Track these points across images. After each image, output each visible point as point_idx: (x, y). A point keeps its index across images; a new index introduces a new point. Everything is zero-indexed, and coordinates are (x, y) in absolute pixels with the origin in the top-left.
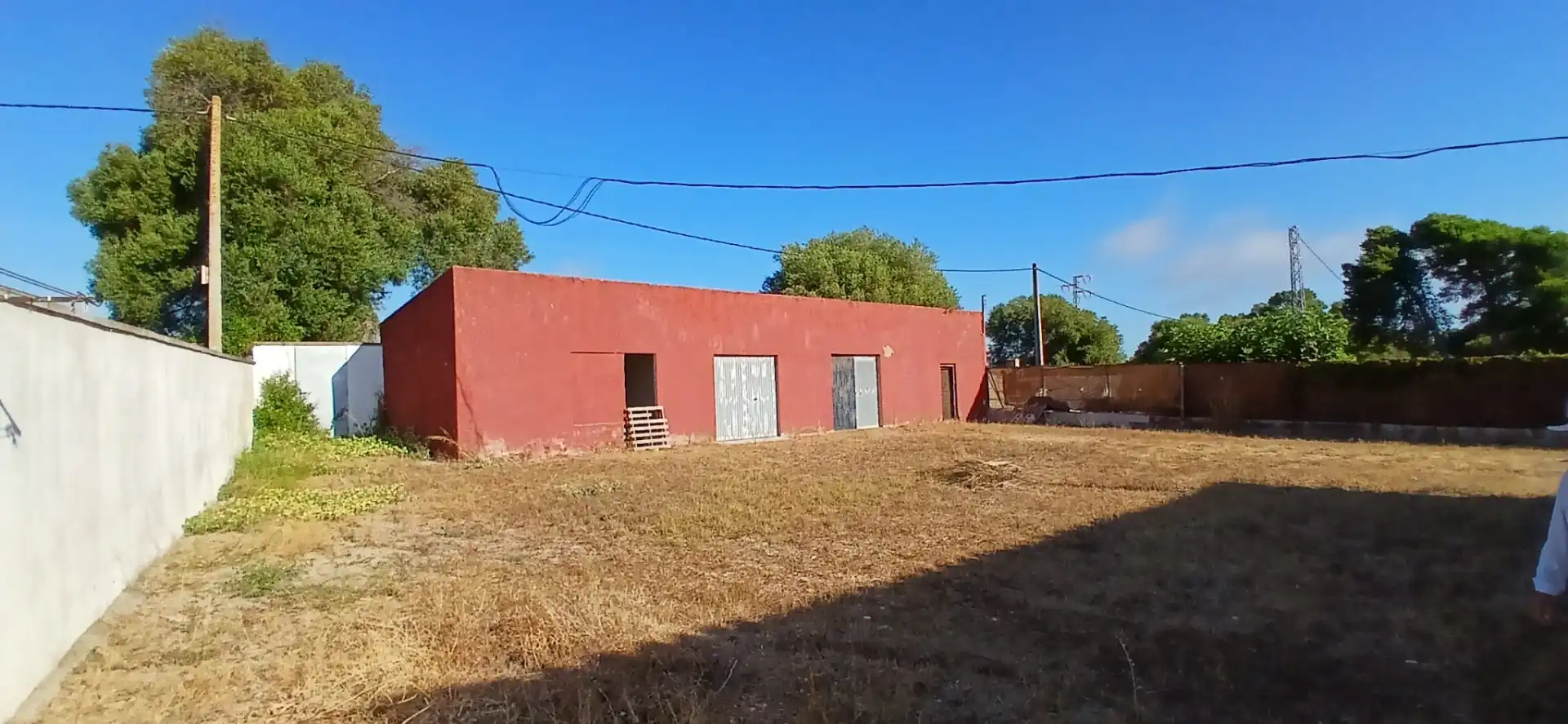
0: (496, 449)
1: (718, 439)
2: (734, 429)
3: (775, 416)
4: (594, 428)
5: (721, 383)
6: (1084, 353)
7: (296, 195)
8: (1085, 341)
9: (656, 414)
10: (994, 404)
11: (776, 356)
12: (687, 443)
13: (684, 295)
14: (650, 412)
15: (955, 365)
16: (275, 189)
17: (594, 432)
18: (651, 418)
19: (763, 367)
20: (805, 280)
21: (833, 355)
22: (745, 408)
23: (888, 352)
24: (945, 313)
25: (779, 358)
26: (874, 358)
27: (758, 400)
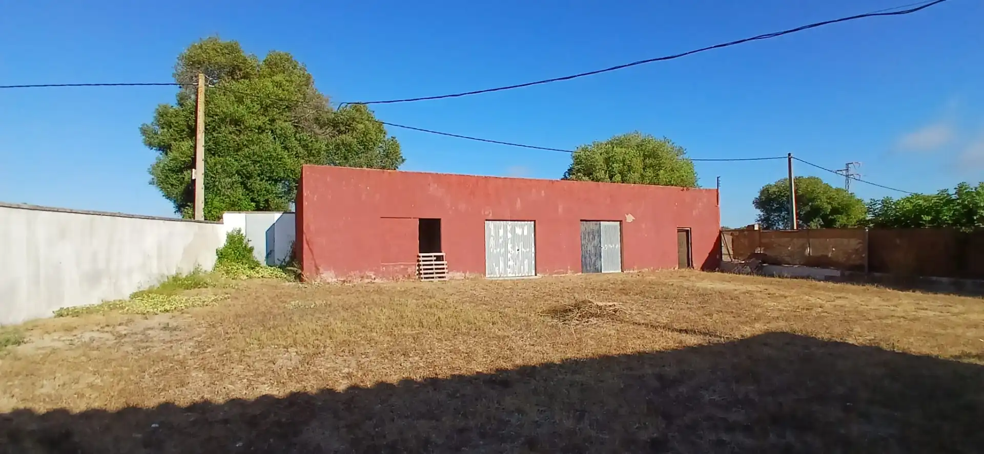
0: (329, 277)
1: (487, 276)
2: (501, 270)
3: (533, 262)
4: (395, 266)
5: (492, 238)
6: (834, 221)
7: (246, 128)
8: (835, 211)
9: (439, 258)
10: (725, 258)
11: (535, 221)
12: (463, 278)
13: (463, 180)
14: (435, 256)
15: (690, 228)
16: (236, 125)
17: (395, 268)
18: (435, 261)
19: (525, 229)
20: (584, 170)
21: (581, 220)
22: (509, 255)
23: (630, 218)
24: (683, 190)
25: (537, 222)
26: (619, 222)
27: (520, 250)
